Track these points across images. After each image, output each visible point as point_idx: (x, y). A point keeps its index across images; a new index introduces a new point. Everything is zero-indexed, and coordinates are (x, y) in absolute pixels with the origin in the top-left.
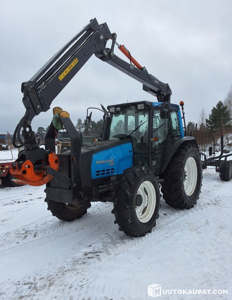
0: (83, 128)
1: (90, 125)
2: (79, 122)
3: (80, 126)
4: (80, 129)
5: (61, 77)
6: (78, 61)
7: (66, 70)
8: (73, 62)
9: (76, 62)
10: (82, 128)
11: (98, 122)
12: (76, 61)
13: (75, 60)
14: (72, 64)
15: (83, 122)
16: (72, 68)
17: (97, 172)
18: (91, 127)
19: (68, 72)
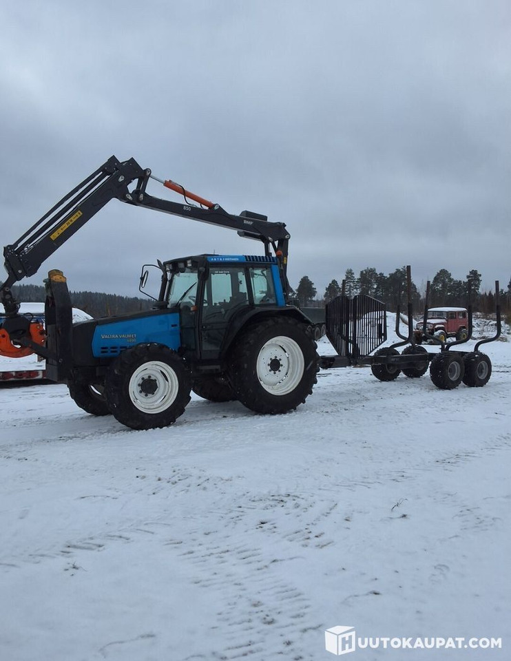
0: (357, 289)
1: (371, 283)
2: (347, 277)
3: (350, 286)
4: (351, 292)
5: (54, 236)
6: (81, 214)
7: (62, 227)
8: (74, 216)
9: (79, 216)
10: (355, 290)
11: (391, 275)
12: (79, 214)
13: (77, 214)
14: (72, 218)
15: (357, 276)
16: (71, 223)
17: (103, 348)
18: (375, 286)
19: (64, 230)
